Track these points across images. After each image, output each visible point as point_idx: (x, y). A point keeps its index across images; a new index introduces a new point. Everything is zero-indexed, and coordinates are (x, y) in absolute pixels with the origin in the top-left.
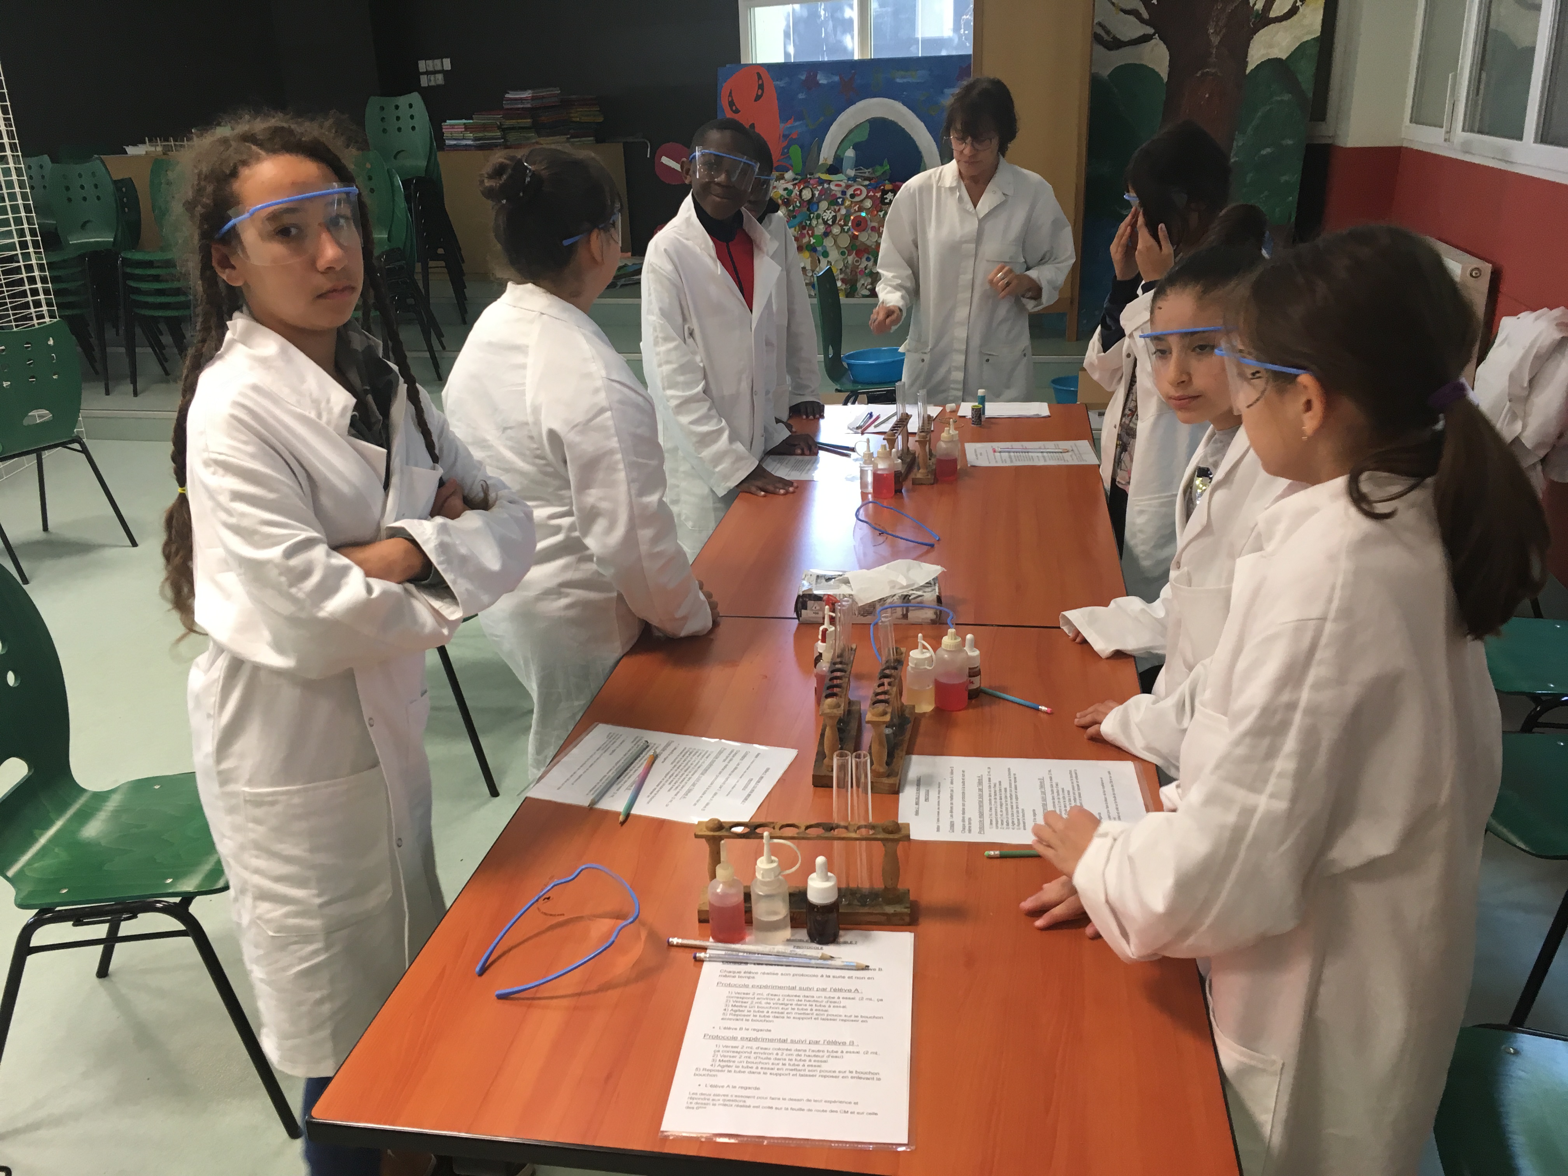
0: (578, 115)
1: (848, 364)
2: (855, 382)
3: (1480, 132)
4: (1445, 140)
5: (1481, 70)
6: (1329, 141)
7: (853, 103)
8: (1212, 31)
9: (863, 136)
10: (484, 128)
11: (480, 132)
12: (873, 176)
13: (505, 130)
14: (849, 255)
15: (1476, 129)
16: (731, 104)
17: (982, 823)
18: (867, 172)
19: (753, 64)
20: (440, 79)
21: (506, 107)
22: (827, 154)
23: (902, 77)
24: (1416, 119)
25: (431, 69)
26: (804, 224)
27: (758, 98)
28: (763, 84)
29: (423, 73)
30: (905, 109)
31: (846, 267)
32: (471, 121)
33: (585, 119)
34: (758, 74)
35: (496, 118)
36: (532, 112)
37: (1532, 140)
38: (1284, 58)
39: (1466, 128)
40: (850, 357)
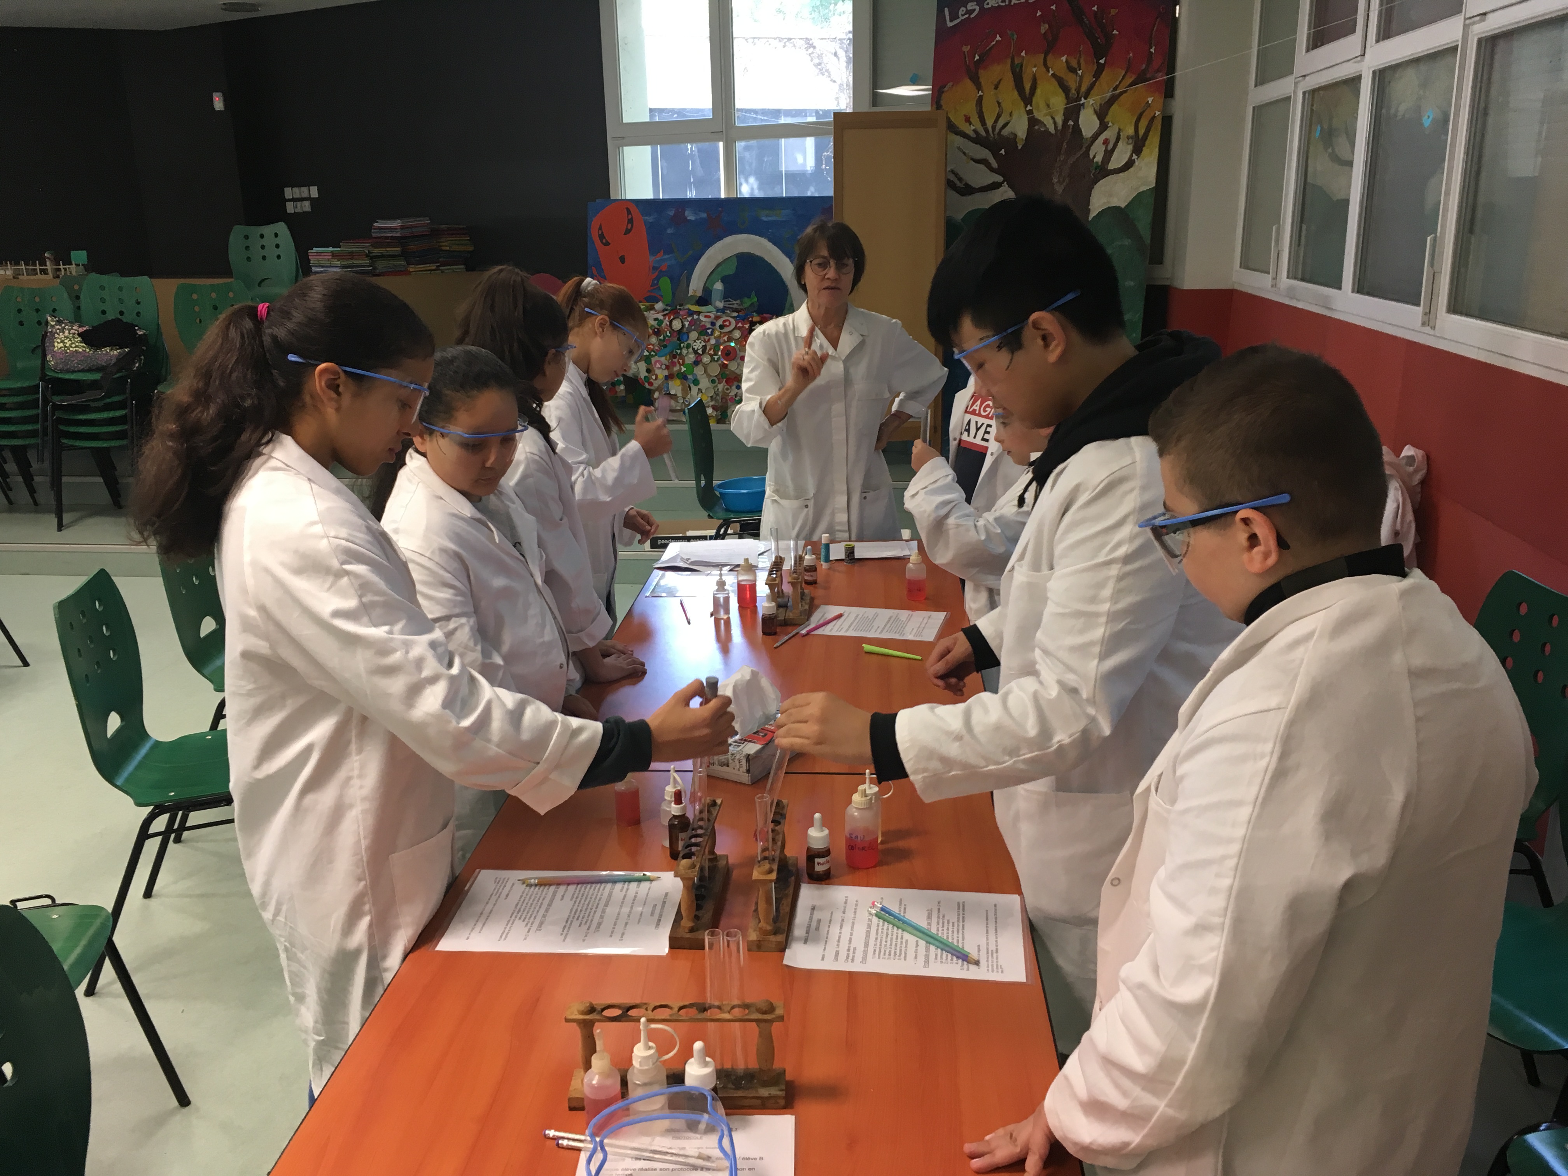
0: (446, 245)
1: (720, 493)
2: (727, 510)
3: (1303, 279)
4: (1272, 286)
5: (1302, 222)
6: (1167, 283)
7: (720, 238)
8: (1056, 180)
9: (731, 270)
10: (352, 255)
11: (347, 259)
12: (742, 307)
13: (373, 258)
14: (719, 383)
15: (1300, 276)
16: (602, 237)
17: (865, 952)
18: (735, 304)
19: (622, 200)
20: (306, 206)
21: (374, 235)
22: (696, 286)
23: (767, 216)
24: (1245, 264)
25: (297, 196)
26: (674, 353)
27: (628, 231)
28: (632, 218)
29: (290, 200)
30: (770, 245)
31: (716, 394)
32: (339, 249)
33: (455, 248)
34: (628, 209)
35: (364, 247)
36: (401, 241)
37: (1350, 290)
38: (1123, 206)
39: (1291, 275)
40: (720, 486)
